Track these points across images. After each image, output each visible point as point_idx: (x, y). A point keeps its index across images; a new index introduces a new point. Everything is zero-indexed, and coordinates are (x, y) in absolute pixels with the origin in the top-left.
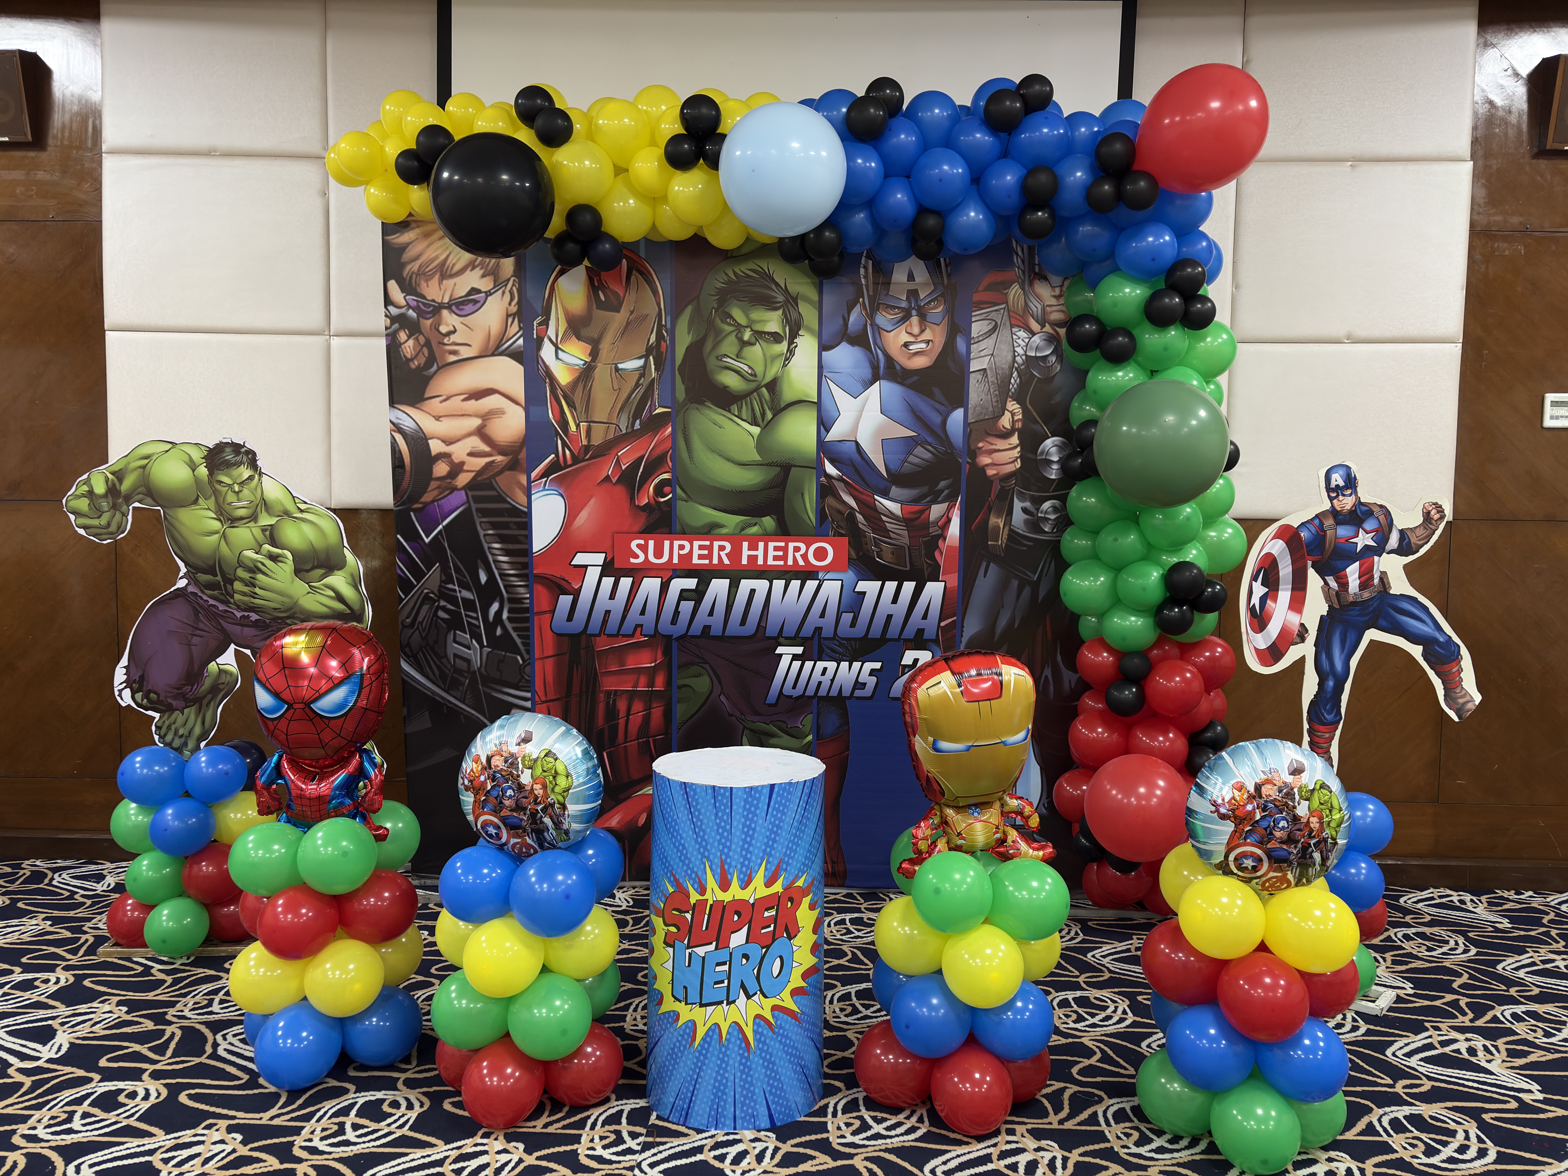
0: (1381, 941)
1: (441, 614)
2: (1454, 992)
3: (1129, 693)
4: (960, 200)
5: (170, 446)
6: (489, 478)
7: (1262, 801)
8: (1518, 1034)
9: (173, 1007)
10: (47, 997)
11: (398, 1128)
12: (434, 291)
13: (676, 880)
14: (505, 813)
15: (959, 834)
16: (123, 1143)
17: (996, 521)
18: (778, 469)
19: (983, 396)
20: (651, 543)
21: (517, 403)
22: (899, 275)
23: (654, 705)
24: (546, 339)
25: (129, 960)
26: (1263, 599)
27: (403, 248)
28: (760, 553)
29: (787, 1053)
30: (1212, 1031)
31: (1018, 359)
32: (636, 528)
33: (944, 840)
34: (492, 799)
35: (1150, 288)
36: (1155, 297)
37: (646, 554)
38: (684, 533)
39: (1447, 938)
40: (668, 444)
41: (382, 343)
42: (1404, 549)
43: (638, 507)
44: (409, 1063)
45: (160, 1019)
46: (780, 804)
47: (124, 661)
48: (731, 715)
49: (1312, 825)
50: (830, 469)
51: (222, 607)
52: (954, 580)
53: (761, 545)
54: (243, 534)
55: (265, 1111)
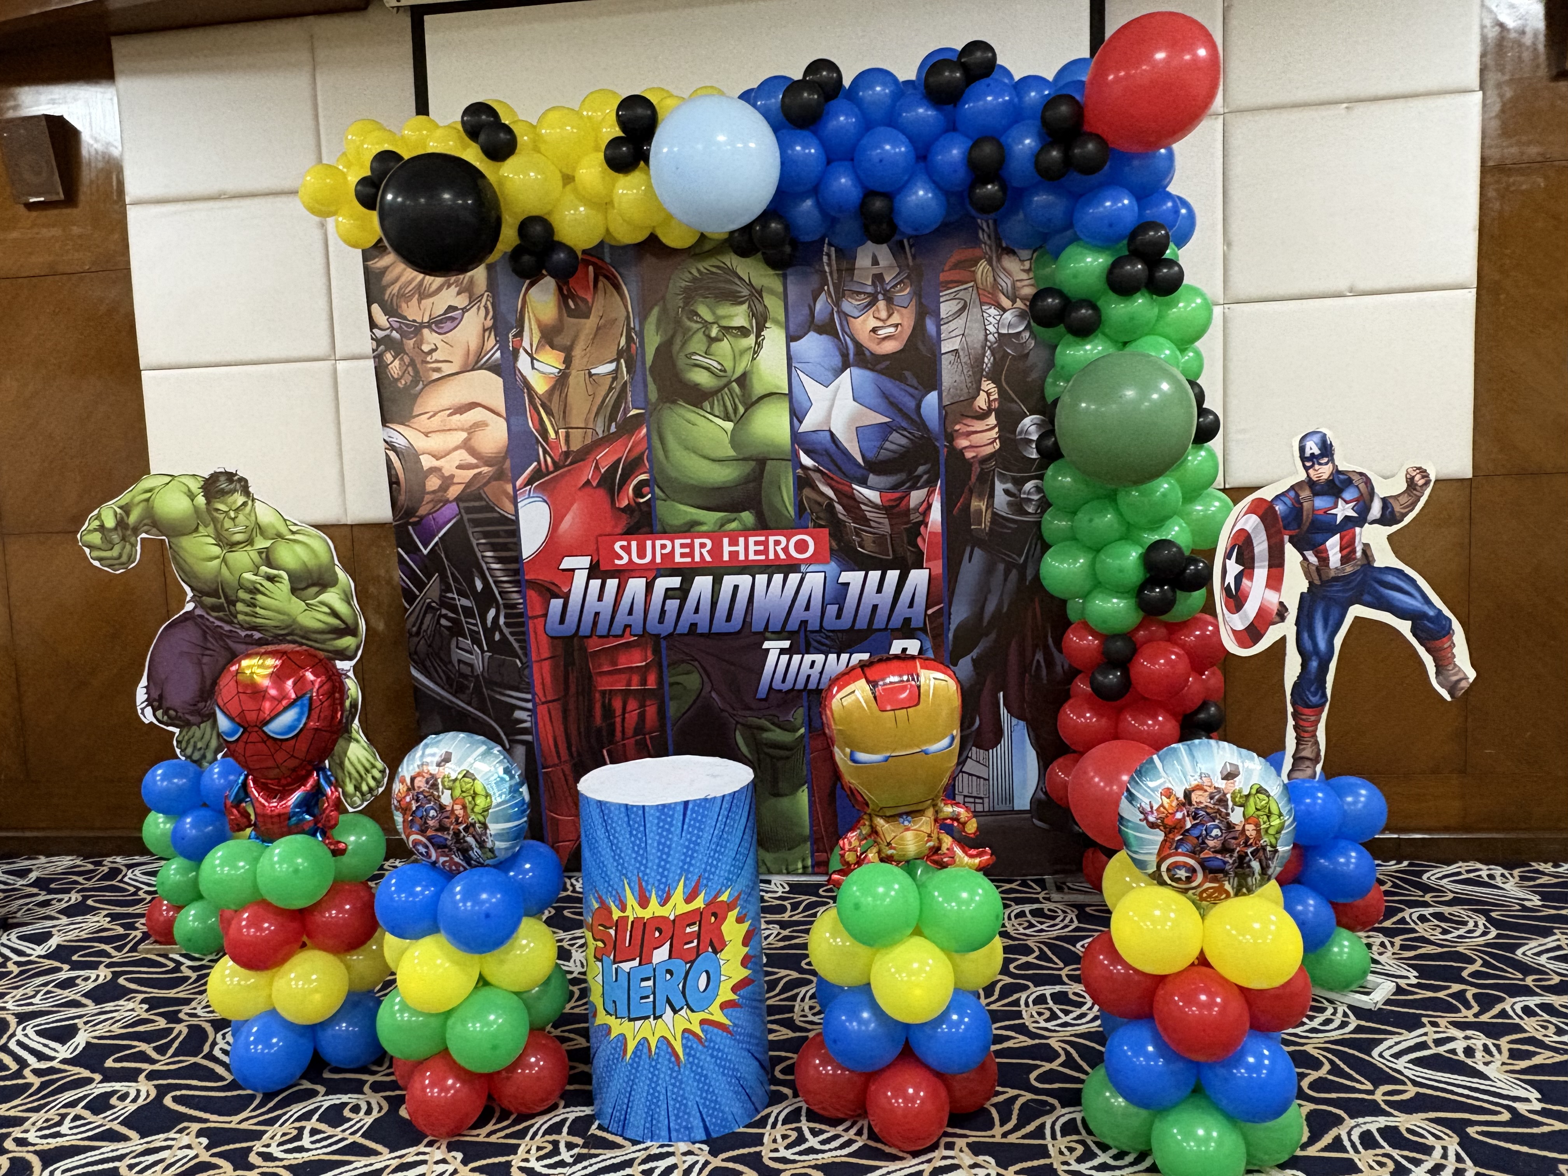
0: (1394, 923)
1: (443, 622)
2: (1463, 981)
3: (1113, 677)
4: (906, 178)
5: (170, 478)
6: (479, 488)
7: (1192, 809)
8: (1526, 1031)
9: (188, 1004)
10: (82, 996)
11: (351, 1134)
12: (413, 311)
13: (600, 897)
14: (430, 833)
15: (889, 844)
16: (99, 1148)
17: (978, 504)
18: (753, 463)
19: (957, 378)
20: (634, 544)
21: (498, 414)
22: (863, 261)
23: (648, 703)
24: (521, 350)
25: (165, 956)
26: (1238, 578)
27: (384, 271)
28: (741, 548)
29: (719, 1066)
30: (1150, 1049)
31: (990, 337)
32: (619, 530)
33: (875, 850)
34: (418, 820)
35: (1112, 256)
36: (1115, 265)
37: (629, 554)
38: (665, 532)
39: (1467, 919)
40: (644, 445)
41: (370, 364)
42: (1387, 519)
43: (619, 509)
44: (381, 1065)
45: (173, 1018)
46: (695, 820)
47: (144, 682)
48: (722, 710)
49: (1248, 833)
50: (806, 460)
51: (227, 628)
52: (938, 567)
53: (741, 540)
54: (242, 558)
55: (236, 1114)
